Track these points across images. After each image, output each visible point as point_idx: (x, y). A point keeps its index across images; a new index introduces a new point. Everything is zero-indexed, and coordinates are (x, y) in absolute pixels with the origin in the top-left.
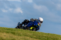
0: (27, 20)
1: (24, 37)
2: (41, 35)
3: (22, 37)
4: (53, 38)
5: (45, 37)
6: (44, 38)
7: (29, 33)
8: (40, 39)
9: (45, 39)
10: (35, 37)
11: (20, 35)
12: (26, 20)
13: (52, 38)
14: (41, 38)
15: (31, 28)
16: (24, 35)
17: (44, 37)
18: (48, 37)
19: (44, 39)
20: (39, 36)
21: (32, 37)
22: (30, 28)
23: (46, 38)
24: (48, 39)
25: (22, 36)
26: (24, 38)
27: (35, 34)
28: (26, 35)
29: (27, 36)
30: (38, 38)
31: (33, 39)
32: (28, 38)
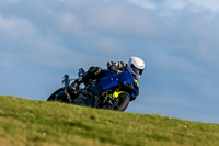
0: (97, 68)
2: (18, 105)
9: (31, 117)
12: (92, 68)
14: (17, 114)
15: (116, 94)
17: (26, 110)
19: (27, 117)
20: (13, 110)
22: (113, 93)
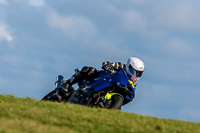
0: (91, 68)
1: (19, 122)
2: (74, 113)
3: (12, 122)
4: (112, 123)
5: (89, 121)
6: (85, 123)
7: (35, 108)
8: (71, 127)
9: (89, 127)
10: (55, 120)
11: (7, 116)
12: (85, 68)
13: (110, 126)
14: (74, 123)
16: (18, 114)
17: (84, 119)
18: (96, 120)
19: (84, 127)
20: (69, 119)
21: (44, 123)
22: (105, 94)
23: (90, 125)
24: (96, 128)
25: (14, 118)
26: (21, 125)
27: (54, 111)
28: (25, 116)
29: (30, 117)
30: (66, 125)
31: (49, 129)
32: (33, 124)
